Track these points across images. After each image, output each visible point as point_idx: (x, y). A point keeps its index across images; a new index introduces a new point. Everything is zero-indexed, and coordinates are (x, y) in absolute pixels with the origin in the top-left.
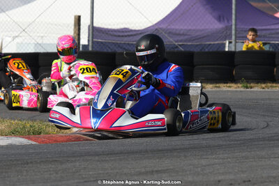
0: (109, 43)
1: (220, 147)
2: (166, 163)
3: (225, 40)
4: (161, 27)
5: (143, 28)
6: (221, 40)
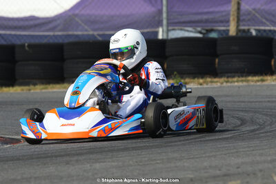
3: (158, 27)
6: (153, 27)
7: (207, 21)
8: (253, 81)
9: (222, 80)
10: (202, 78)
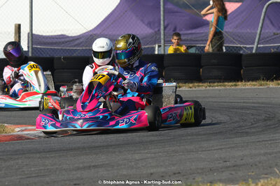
0: (48, 49)
1: (151, 142)
2: (102, 158)
4: (95, 33)
5: (79, 34)
7: (191, 40)
8: (229, 86)
9: (206, 84)
10: (192, 83)
